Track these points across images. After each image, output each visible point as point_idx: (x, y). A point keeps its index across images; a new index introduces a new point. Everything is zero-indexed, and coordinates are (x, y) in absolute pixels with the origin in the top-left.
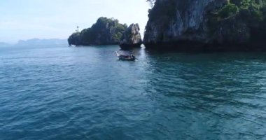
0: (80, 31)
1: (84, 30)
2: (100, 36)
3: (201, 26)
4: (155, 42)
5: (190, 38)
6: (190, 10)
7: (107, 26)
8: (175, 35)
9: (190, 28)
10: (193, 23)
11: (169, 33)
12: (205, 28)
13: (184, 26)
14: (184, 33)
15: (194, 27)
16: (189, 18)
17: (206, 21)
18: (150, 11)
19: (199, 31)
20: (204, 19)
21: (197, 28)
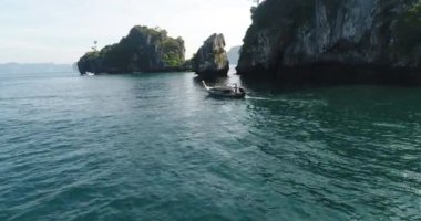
0: (99, 49)
1: (107, 47)
2: (136, 58)
3: (367, 35)
4: (266, 66)
5: (340, 57)
6: (347, 6)
7: (149, 41)
8: (309, 52)
9: (343, 40)
10: (350, 31)
11: (297, 49)
12: (374, 40)
13: (331, 35)
14: (329, 50)
15: (352, 38)
16: (343, 22)
17: (378, 25)
18: (253, 10)
19: (360, 46)
20: (374, 22)
21: (357, 40)
